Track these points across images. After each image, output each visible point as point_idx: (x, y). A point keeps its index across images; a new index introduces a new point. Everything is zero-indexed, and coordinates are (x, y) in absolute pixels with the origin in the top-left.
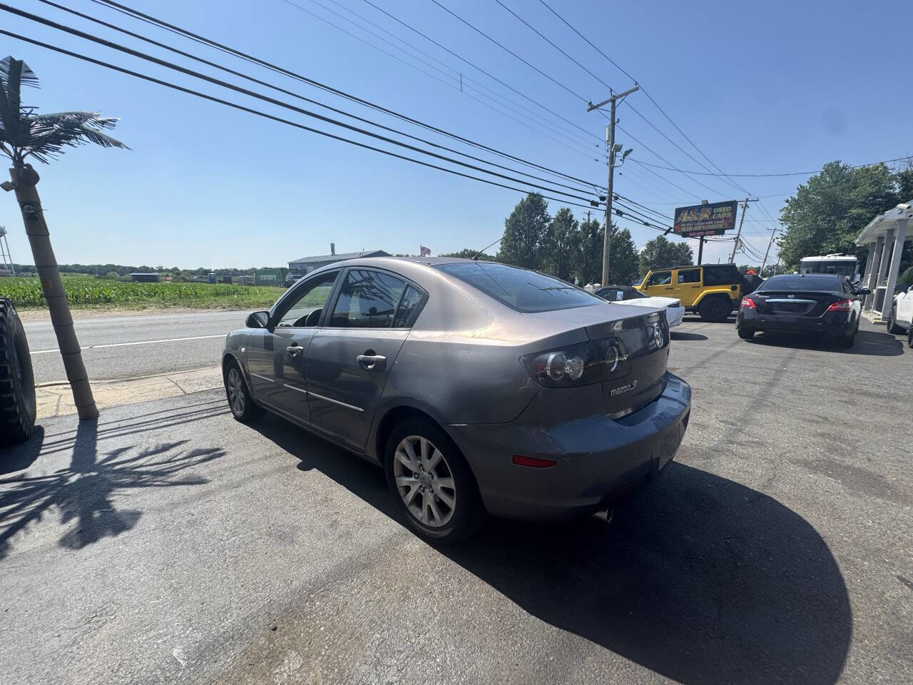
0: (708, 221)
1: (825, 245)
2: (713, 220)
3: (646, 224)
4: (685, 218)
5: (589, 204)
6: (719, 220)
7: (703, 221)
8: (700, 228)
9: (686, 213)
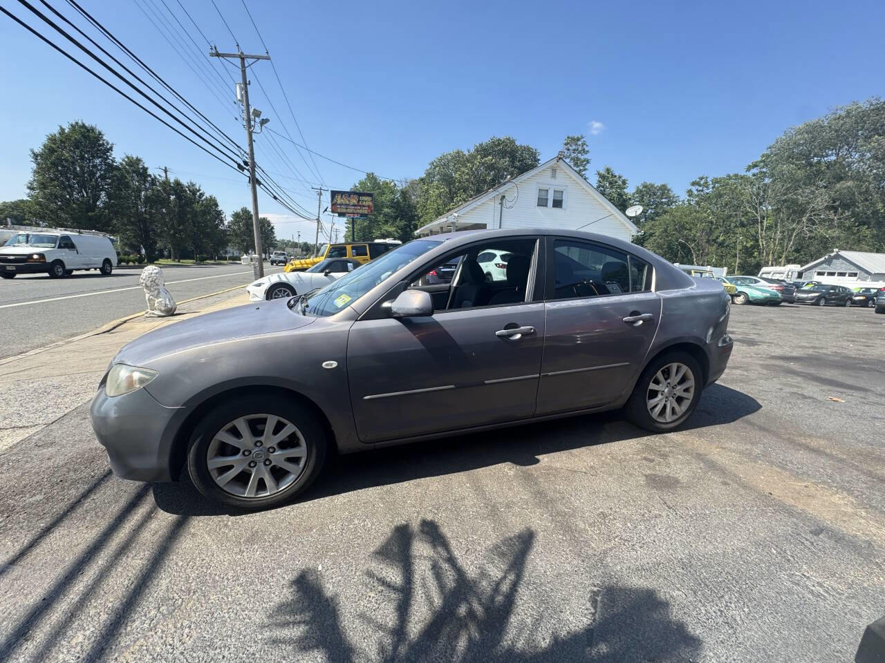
0: (356, 206)
1: (374, 231)
2: (360, 206)
3: (275, 198)
4: (339, 200)
5: (236, 166)
6: (364, 206)
7: (353, 205)
8: (351, 211)
9: (340, 197)
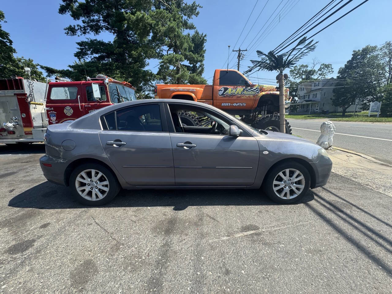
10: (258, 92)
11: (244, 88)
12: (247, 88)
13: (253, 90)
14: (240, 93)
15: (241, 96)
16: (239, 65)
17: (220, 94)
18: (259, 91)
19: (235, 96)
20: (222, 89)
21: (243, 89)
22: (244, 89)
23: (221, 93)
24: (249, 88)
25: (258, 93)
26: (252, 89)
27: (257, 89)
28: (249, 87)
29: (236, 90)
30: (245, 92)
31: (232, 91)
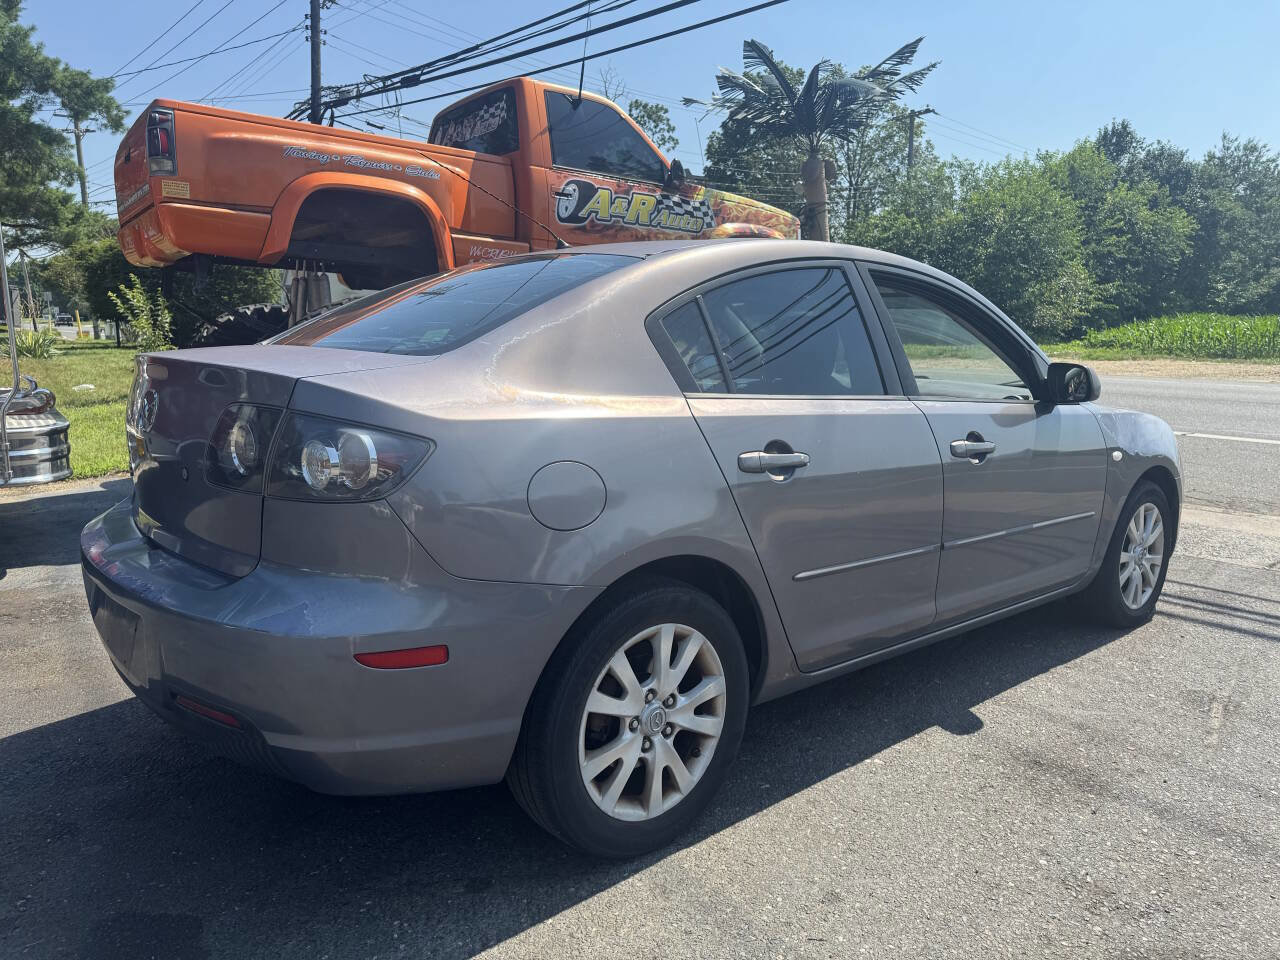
10: (708, 220)
11: (658, 195)
12: (667, 197)
13: (690, 208)
14: (644, 219)
15: (649, 232)
16: (315, 28)
17: (564, 214)
18: (711, 217)
19: (627, 229)
20: (570, 188)
21: (653, 200)
22: (659, 202)
23: (566, 207)
24: (676, 198)
25: (709, 225)
26: (688, 203)
27: (704, 209)
28: (674, 194)
29: (629, 203)
30: (664, 216)
31: (612, 203)
